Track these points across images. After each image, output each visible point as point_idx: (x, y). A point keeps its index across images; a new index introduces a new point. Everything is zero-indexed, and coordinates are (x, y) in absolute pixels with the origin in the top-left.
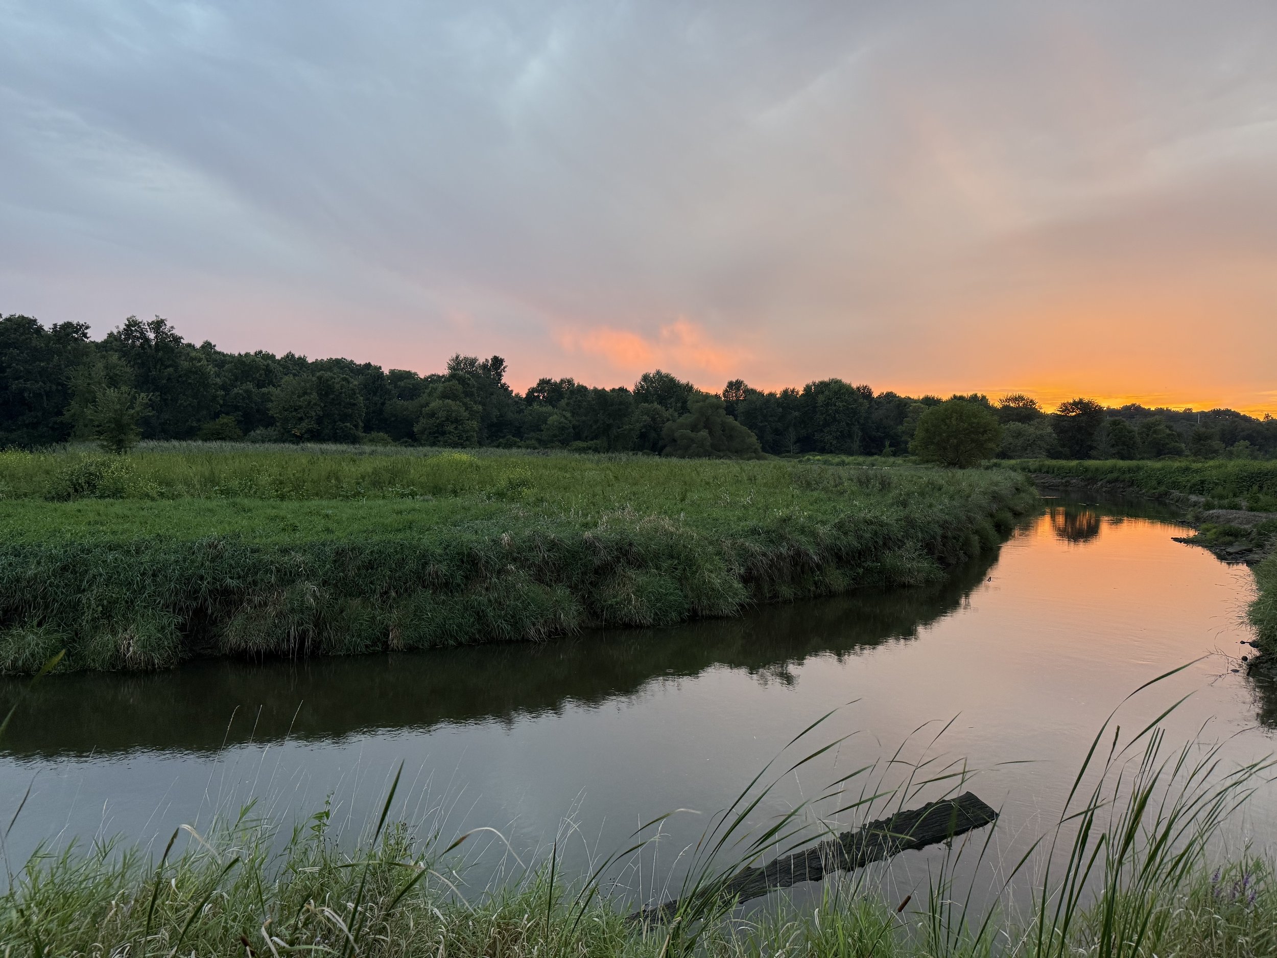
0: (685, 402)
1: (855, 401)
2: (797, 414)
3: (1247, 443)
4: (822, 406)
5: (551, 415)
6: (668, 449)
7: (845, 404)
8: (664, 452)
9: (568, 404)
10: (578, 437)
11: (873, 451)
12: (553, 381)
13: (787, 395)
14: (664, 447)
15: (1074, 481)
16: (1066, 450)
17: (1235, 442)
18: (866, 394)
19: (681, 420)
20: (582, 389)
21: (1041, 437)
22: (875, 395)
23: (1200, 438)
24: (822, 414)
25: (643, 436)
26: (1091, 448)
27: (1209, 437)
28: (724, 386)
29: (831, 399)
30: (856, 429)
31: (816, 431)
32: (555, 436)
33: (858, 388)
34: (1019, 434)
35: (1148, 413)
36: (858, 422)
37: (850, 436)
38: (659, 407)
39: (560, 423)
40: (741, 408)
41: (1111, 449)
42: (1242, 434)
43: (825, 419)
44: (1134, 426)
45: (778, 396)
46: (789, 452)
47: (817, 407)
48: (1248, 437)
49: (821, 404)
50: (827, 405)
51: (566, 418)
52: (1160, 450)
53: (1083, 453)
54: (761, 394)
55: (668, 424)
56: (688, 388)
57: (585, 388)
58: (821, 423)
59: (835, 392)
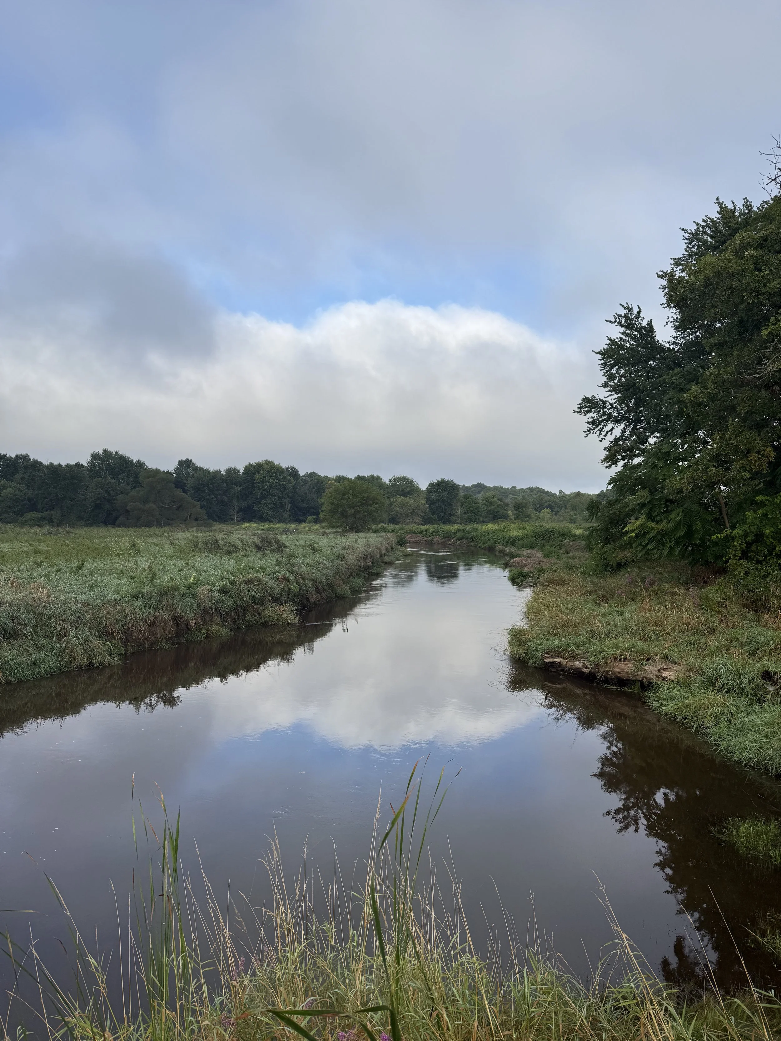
0: (137, 477)
1: (285, 478)
2: (238, 488)
3: (549, 510)
4: (259, 483)
5: (5, 487)
6: (121, 519)
7: (277, 481)
8: (118, 522)
9: (23, 478)
10: (33, 507)
11: (300, 518)
12: (8, 456)
13: (231, 472)
14: (117, 518)
15: (436, 539)
16: (435, 517)
17: (541, 509)
18: (293, 472)
19: (133, 493)
20: (37, 465)
21: (418, 507)
22: (302, 473)
23: (519, 507)
24: (260, 489)
25: (97, 507)
26: (451, 515)
27: (524, 506)
28: (176, 464)
29: (265, 477)
30: (286, 501)
31: (254, 503)
32: (9, 507)
33: (287, 469)
34: (403, 505)
35: (489, 489)
36: (288, 496)
37: (282, 506)
38: (112, 481)
39: (14, 495)
40: (190, 483)
41: (464, 516)
42: (546, 504)
43: (262, 493)
44: (480, 498)
45: (222, 473)
46: (232, 519)
47: (255, 483)
48: (549, 507)
49: (258, 481)
50: (263, 482)
51: (21, 491)
52: (495, 516)
53: (447, 519)
54: (208, 471)
55: (120, 497)
56: (140, 465)
57: (41, 463)
58: (259, 496)
59: (268, 471)
